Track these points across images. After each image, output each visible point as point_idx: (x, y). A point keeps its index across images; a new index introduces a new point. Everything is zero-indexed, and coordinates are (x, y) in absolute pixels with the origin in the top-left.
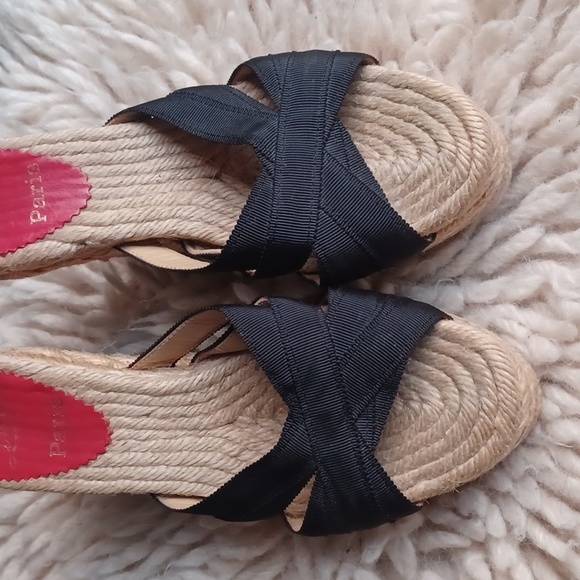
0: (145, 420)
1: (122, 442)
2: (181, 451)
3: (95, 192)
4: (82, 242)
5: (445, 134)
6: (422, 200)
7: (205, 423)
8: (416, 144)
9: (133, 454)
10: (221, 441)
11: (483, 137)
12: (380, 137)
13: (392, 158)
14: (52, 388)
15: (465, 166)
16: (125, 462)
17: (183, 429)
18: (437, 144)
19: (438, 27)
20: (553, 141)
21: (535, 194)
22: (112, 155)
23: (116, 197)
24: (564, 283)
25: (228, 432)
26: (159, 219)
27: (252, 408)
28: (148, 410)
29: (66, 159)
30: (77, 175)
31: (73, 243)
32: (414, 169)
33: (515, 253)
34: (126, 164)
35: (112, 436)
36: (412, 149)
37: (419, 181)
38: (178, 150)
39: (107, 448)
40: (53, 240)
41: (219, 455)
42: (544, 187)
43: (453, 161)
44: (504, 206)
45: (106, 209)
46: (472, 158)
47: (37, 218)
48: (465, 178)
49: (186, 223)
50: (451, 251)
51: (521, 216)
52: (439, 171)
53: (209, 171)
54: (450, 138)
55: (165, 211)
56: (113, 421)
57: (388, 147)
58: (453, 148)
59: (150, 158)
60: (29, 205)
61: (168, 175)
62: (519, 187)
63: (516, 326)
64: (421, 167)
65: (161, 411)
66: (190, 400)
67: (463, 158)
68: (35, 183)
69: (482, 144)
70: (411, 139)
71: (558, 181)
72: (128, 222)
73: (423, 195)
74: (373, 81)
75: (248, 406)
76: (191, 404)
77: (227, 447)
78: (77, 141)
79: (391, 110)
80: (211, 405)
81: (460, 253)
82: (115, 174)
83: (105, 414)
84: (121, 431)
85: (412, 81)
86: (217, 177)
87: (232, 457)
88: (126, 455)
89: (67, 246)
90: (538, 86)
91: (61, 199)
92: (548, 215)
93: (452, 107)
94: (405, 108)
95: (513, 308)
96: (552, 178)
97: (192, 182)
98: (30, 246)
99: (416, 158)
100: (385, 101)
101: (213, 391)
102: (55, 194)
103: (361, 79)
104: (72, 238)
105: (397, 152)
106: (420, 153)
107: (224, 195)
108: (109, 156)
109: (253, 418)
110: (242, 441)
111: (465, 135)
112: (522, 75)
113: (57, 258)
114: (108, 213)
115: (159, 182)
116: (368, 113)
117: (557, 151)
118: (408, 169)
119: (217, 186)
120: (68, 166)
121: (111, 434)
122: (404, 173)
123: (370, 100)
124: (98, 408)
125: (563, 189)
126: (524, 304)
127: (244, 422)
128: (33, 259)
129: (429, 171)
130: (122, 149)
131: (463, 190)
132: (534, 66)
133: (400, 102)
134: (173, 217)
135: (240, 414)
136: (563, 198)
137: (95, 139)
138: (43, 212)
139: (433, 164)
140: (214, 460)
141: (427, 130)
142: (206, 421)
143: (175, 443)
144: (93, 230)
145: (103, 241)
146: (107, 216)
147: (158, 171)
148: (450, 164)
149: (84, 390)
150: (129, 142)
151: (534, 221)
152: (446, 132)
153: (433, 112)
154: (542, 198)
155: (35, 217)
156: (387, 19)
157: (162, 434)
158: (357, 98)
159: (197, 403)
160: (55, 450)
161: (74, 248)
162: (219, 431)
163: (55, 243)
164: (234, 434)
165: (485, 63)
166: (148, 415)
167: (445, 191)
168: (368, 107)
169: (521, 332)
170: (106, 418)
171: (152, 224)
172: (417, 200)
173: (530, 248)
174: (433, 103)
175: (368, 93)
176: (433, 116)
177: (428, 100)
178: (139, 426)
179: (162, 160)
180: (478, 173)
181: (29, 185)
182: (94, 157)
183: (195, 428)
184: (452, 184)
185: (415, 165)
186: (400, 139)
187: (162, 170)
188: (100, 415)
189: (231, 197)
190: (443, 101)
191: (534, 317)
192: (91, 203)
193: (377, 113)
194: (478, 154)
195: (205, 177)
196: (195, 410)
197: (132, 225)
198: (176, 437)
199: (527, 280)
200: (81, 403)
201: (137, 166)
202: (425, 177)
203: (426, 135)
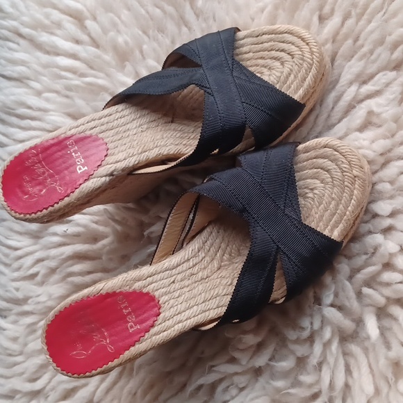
0: (173, 286)
1: (167, 303)
2: (200, 294)
3: (110, 146)
4: (111, 174)
5: (293, 48)
6: (292, 86)
7: (206, 274)
8: (279, 60)
9: (176, 308)
10: (219, 280)
11: (313, 41)
12: (257, 65)
13: (268, 73)
14: (115, 292)
15: (310, 59)
16: (174, 313)
17: (196, 282)
18: (291, 55)
19: (262, 10)
20: (346, 38)
21: (346, 69)
22: (112, 124)
23: (122, 145)
24: (379, 105)
25: (220, 273)
26: (150, 150)
27: (226, 257)
28: (172, 279)
29: (88, 133)
30: (97, 139)
31: (106, 176)
32: (282, 73)
33: (347, 104)
34: (121, 126)
35: (160, 303)
36: (277, 64)
37: (287, 77)
38: (147, 113)
39: (161, 311)
40: (94, 178)
41: (222, 287)
42: (349, 63)
43: (302, 59)
44: (331, 86)
45: (119, 153)
46: (312, 53)
47: (81, 169)
48: (312, 65)
49: (164, 148)
50: (312, 118)
51: (343, 84)
52: (296, 67)
53: (166, 119)
54: (297, 49)
55: (151, 145)
56: (157, 294)
57: (263, 68)
58: (300, 53)
59: (134, 120)
60: (75, 164)
61: (145, 126)
62: (336, 72)
63: (362, 141)
64: (286, 70)
65: (179, 277)
66: (191, 264)
67: (307, 55)
68: (74, 152)
69: (315, 44)
70: (275, 59)
71: (356, 57)
72: (133, 155)
73: (292, 83)
74: (243, 39)
75: (224, 255)
76: (194, 266)
77: (224, 282)
78: (91, 122)
79: (258, 49)
80: (205, 263)
81: (317, 117)
82: (117, 133)
83: (150, 292)
84: (163, 298)
85: (265, 30)
86: (172, 122)
87: (229, 285)
88: (172, 309)
89: (103, 179)
90: (327, 19)
91: (92, 155)
92: (358, 76)
93: (291, 34)
94: (266, 45)
95: (357, 134)
96: (353, 57)
97: (160, 128)
98: (82, 186)
99: (281, 67)
100: (253, 46)
101: (202, 255)
102: (87, 154)
103: (237, 41)
104: (105, 173)
105: (270, 69)
106: (282, 64)
107: (179, 129)
108: (110, 125)
109: (230, 261)
110: (230, 274)
111: (304, 44)
112: (317, 13)
113: (100, 187)
114: (121, 154)
115: (142, 131)
116: (246, 56)
117: (350, 42)
118: (278, 74)
119: (173, 126)
120: (90, 137)
121: (159, 301)
122: (277, 77)
123: (245, 49)
124: (145, 291)
125: (361, 59)
126: (362, 129)
127: (225, 265)
128: (86, 192)
129: (291, 70)
130: (117, 119)
131: (314, 71)
132: (321, 8)
133: (262, 43)
134: (157, 147)
135: (222, 262)
136: (362, 63)
137: (100, 119)
138: (83, 165)
139: (292, 66)
140: (220, 292)
141: (283, 51)
142: (205, 273)
143: (195, 291)
144: (115, 165)
145: (123, 170)
146: (121, 156)
147: (139, 127)
148: (301, 61)
149: (133, 284)
150: (118, 115)
151: (351, 83)
152: (293, 47)
153: (283, 40)
154: (350, 69)
155: (80, 169)
156: (235, 15)
157: (186, 289)
158: (237, 51)
159: (196, 264)
160: (132, 327)
161: (108, 179)
162: (215, 275)
163: (96, 179)
164: (224, 273)
165: (296, 16)
166: (174, 282)
167: (303, 75)
168: (246, 53)
169: (366, 143)
170: (152, 294)
171: (147, 153)
172: (290, 87)
173: (354, 98)
174: (280, 36)
175: (242, 46)
176: (283, 42)
177: (277, 35)
178: (172, 290)
179: (140, 120)
180: (318, 60)
181: (71, 153)
182: (103, 128)
183: (202, 279)
184: (306, 70)
185: (282, 70)
186: (269, 61)
187: (142, 125)
188: (148, 294)
189: (184, 128)
190: (286, 33)
191: (369, 134)
192: (109, 152)
193: (251, 54)
194: (315, 50)
195: (166, 123)
196: (197, 268)
197: (136, 156)
198: (194, 288)
199: (360, 114)
200: (134, 292)
201: (128, 126)
202: (290, 74)
203: (283, 53)
